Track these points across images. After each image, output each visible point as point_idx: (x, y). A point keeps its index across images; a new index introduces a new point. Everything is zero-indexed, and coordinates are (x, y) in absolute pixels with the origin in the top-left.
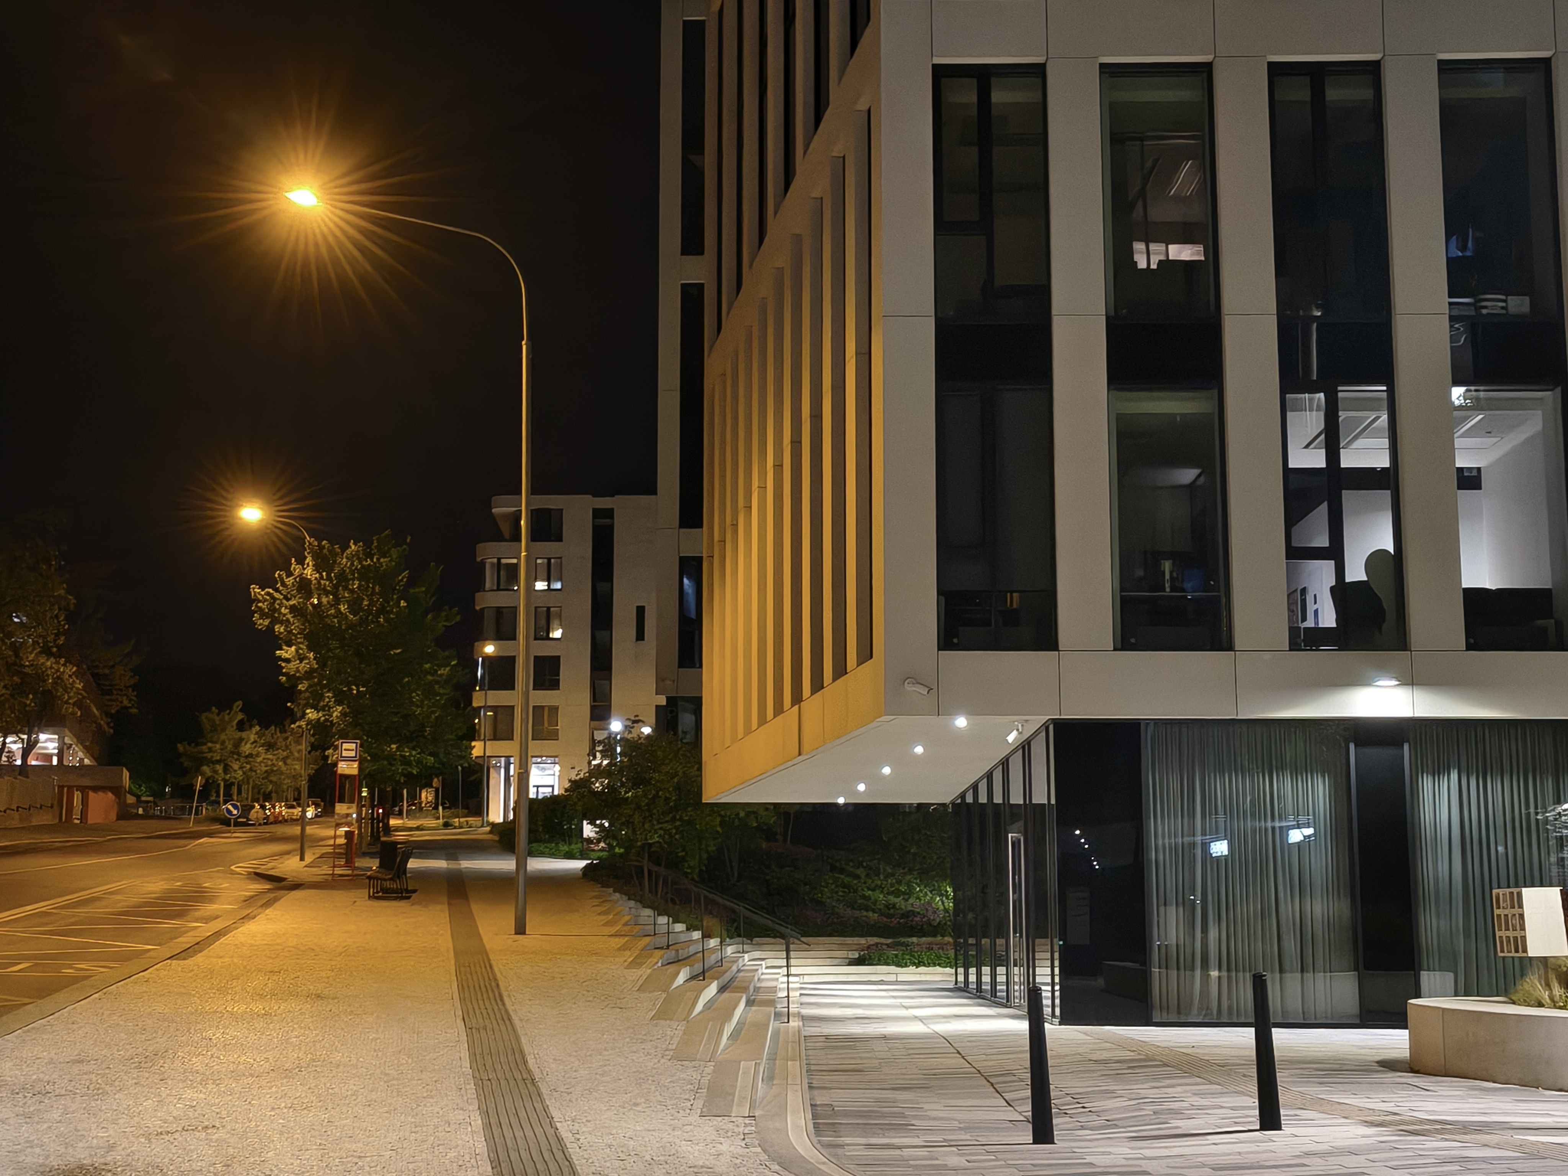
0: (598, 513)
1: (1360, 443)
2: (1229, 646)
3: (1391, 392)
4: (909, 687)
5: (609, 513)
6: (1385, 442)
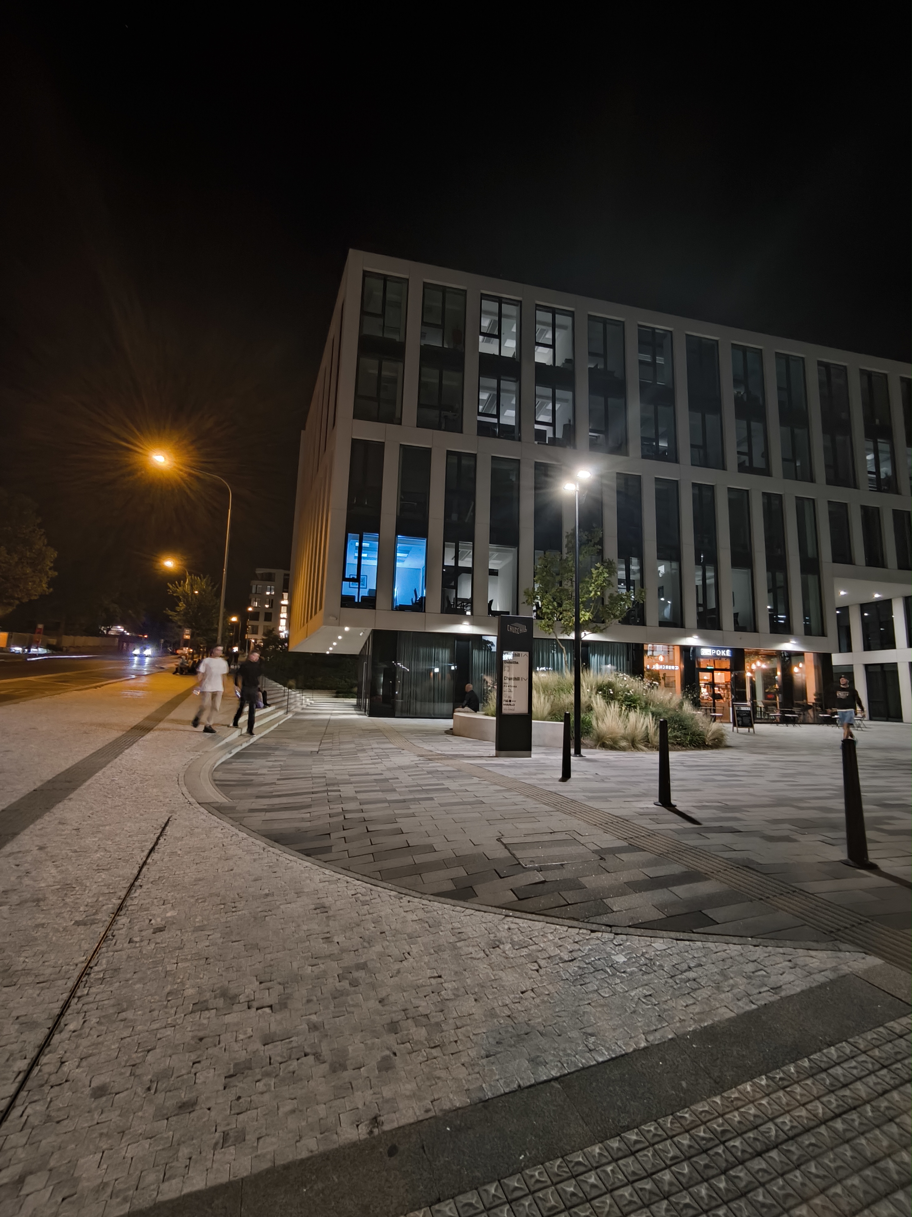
0: (285, 575)
1: (467, 559)
2: (425, 612)
3: (473, 544)
4: (331, 618)
5: (288, 575)
6: (471, 559)
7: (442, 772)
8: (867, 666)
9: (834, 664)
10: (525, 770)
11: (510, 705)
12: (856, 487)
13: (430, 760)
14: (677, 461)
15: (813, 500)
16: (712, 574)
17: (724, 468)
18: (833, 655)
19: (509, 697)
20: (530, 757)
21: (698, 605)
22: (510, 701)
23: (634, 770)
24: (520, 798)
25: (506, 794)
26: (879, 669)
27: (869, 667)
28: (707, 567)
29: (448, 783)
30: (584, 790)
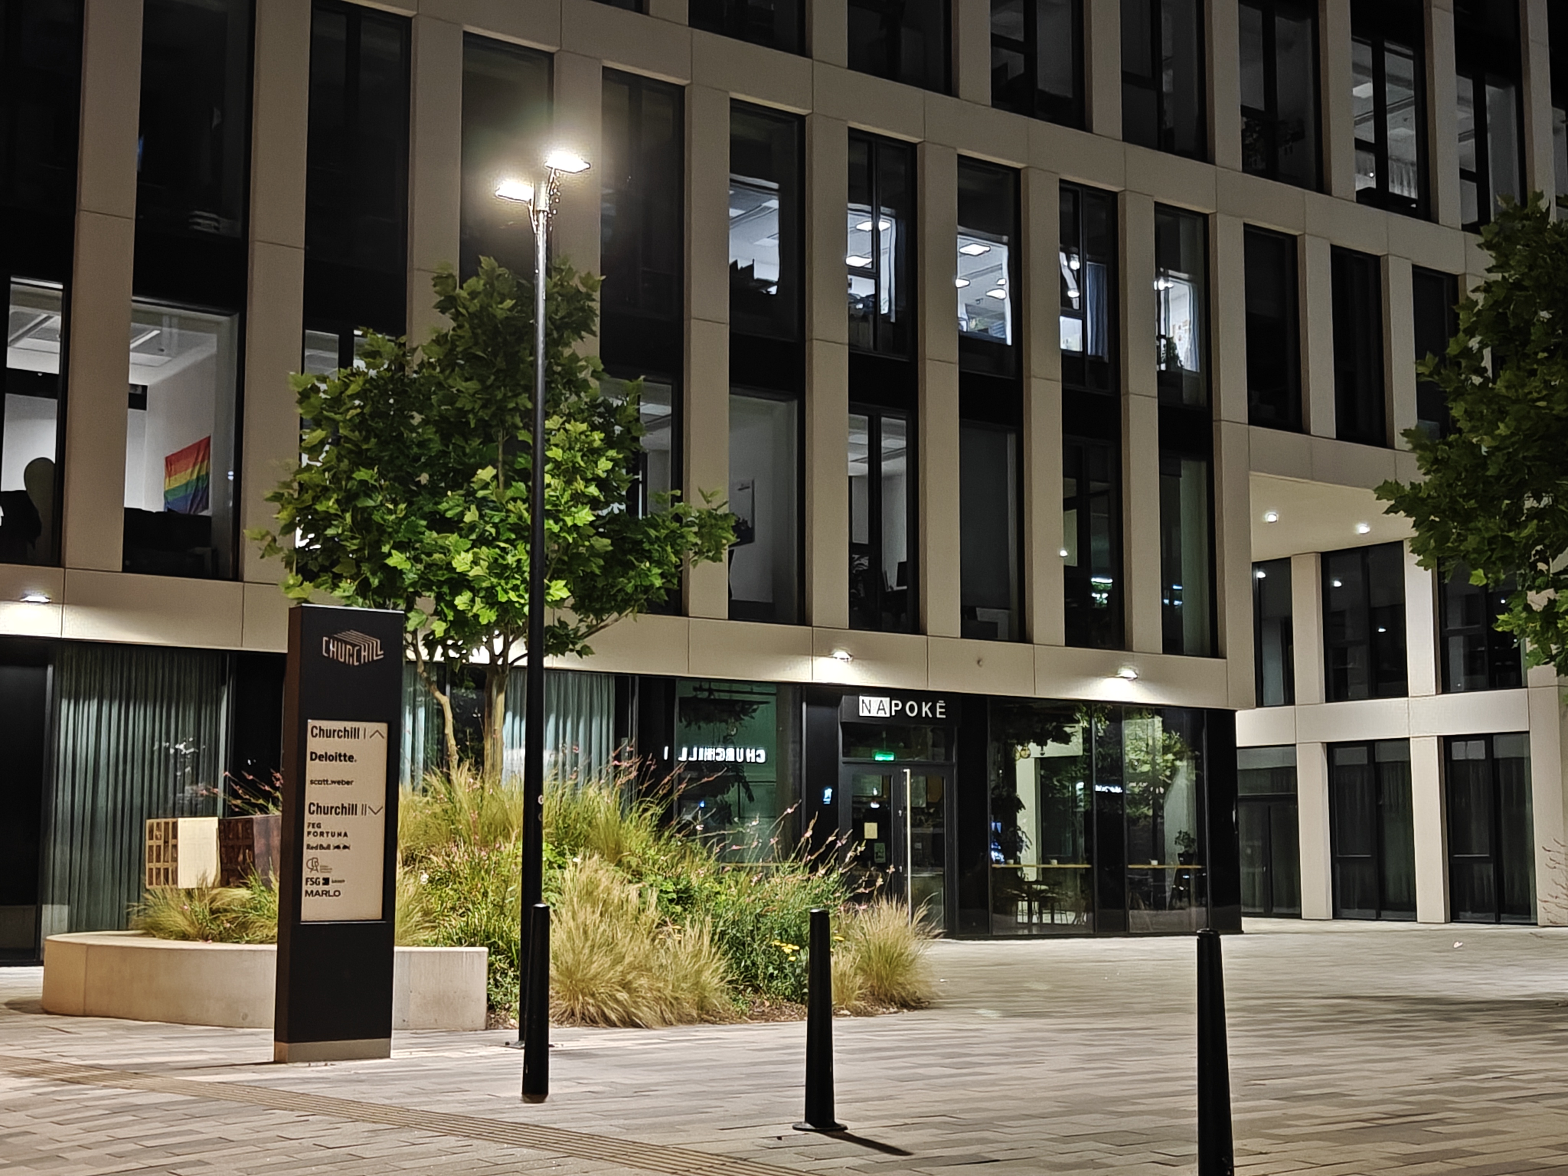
3: (68, 291)
6: (56, 346)
7: (156, 1106)
8: (1331, 748)
9: (1239, 744)
10: (406, 1087)
11: (327, 893)
12: (1322, 186)
13: (71, 1081)
14: (802, 48)
15: (1205, 217)
16: (902, 443)
17: (949, 87)
18: (1237, 714)
19: (325, 868)
20: (389, 1057)
21: (854, 548)
22: (326, 881)
23: (708, 1068)
24: (451, 1141)
25: (407, 1136)
26: (1361, 757)
27: (1338, 751)
28: (883, 419)
29: (209, 1129)
30: (607, 1115)
